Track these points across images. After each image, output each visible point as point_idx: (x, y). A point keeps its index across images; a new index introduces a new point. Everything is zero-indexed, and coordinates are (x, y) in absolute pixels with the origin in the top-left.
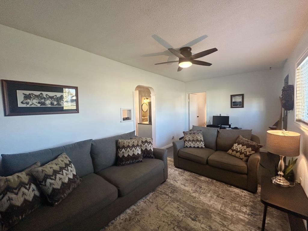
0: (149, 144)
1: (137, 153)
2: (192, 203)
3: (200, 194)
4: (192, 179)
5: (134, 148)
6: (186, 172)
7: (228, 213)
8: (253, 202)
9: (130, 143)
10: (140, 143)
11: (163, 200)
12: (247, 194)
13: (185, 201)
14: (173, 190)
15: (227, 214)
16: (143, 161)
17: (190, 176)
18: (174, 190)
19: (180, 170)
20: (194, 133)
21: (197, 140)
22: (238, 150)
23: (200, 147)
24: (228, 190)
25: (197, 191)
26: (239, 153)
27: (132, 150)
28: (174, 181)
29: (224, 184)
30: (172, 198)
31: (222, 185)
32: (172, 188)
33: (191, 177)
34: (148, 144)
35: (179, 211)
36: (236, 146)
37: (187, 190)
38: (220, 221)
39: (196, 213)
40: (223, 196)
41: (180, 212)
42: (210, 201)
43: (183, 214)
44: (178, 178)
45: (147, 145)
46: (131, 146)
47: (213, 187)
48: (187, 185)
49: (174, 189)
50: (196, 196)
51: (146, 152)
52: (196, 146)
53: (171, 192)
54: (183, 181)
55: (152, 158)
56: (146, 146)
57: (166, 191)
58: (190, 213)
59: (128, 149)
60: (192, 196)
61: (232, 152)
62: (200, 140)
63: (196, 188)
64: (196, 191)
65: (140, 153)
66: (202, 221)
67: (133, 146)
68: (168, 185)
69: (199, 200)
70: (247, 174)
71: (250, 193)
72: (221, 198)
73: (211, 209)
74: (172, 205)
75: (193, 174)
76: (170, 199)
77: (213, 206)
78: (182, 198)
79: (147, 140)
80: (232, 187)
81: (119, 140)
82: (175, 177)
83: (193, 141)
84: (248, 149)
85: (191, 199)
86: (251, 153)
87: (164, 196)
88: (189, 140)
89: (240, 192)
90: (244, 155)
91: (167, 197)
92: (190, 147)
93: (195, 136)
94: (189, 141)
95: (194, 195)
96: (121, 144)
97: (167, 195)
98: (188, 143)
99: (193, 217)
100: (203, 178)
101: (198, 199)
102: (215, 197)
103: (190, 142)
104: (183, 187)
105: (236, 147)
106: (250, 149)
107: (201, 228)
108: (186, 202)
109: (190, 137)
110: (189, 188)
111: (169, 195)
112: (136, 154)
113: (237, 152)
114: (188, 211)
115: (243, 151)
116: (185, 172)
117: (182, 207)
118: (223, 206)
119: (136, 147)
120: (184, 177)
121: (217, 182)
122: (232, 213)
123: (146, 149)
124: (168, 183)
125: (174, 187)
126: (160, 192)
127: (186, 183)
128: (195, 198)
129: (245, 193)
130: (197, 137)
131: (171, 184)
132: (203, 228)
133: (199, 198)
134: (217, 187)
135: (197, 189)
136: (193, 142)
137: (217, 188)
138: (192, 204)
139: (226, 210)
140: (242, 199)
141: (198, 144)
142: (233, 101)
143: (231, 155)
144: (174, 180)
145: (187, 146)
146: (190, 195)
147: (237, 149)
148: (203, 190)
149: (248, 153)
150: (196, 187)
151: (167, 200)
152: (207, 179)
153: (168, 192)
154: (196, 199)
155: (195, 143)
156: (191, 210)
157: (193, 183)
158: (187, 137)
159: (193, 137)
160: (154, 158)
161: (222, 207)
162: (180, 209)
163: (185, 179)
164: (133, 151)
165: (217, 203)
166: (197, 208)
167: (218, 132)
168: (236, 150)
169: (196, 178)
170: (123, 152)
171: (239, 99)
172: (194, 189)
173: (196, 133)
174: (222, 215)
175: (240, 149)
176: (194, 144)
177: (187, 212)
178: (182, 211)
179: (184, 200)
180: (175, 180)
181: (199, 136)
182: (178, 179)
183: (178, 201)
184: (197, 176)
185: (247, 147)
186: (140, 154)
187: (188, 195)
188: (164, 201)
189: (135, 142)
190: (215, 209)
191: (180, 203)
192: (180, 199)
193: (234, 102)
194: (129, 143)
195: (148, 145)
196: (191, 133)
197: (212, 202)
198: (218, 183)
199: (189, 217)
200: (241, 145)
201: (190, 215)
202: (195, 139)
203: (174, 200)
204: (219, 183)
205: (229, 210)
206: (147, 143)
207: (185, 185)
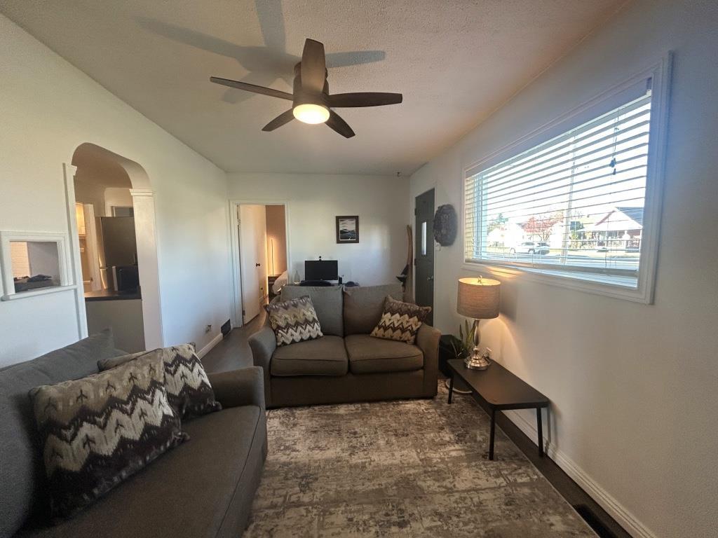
0: (194, 365)
1: (160, 414)
2: (367, 483)
3: (365, 450)
4: (323, 422)
5: (145, 399)
6: (298, 412)
7: (435, 461)
8: (443, 414)
9: (118, 387)
10: (160, 374)
11: (298, 529)
12: (428, 406)
13: (351, 490)
14: (302, 478)
15: (435, 463)
16: (188, 437)
17: (313, 417)
18: (306, 476)
19: (280, 412)
20: (295, 306)
21: (307, 322)
22: (396, 325)
23: (314, 336)
24: (400, 413)
25: (355, 447)
26: (399, 332)
27: (137, 411)
28: (288, 452)
29: (386, 403)
30: (317, 503)
31: (383, 407)
32: (295, 476)
33: (317, 419)
34: (190, 366)
35: (361, 528)
36: (387, 319)
37: (333, 456)
38: (439, 487)
39: (394, 504)
40: (404, 430)
41: (364, 530)
42: (393, 455)
43: (373, 530)
44: (289, 435)
45: (187, 371)
46: (125, 398)
47: (374, 421)
48: (323, 443)
49: (302, 474)
50: (364, 460)
51: (187, 400)
52: (306, 336)
53: (301, 490)
54: (308, 438)
55: (215, 410)
56: (183, 376)
57: (285, 496)
58: (384, 512)
59: (116, 414)
60: (356, 466)
61: (385, 331)
62: (311, 319)
63: (349, 440)
64: (353, 450)
65: (168, 411)
66: (416, 512)
67: (136, 393)
68: (277, 474)
69: (375, 467)
70: (423, 368)
71: (428, 401)
72: (403, 435)
73: (408, 472)
74: (332, 523)
75: (316, 408)
76: (315, 511)
77: (405, 462)
78: (341, 487)
79: (180, 353)
80: (401, 402)
81: (44, 387)
82: (282, 439)
83: (297, 324)
84: (411, 320)
85: (359, 474)
86: (418, 327)
87: (291, 513)
88: (288, 326)
89: (415, 406)
90: (408, 332)
91: (302, 511)
92: (293, 342)
93: (300, 310)
94: (286, 327)
95: (356, 460)
96: (60, 407)
97: (298, 504)
98: (287, 332)
99: (395, 518)
100: (342, 410)
101: (370, 464)
102: (393, 439)
103: (290, 330)
104: (318, 455)
105: (390, 320)
106: (415, 319)
107: (428, 533)
108: (355, 491)
109: (287, 316)
110: (334, 450)
111: (301, 500)
112: (158, 422)
113: (394, 329)
114: (378, 512)
115: (405, 326)
116: (295, 411)
117: (358, 511)
118: (419, 451)
119: (148, 393)
120: (303, 428)
121: (372, 404)
122: (438, 456)
123: (187, 388)
124: (274, 465)
125: (298, 467)
126: (271, 512)
127: (317, 441)
128: (363, 466)
129: (422, 406)
130: (304, 315)
131: (285, 464)
132: (430, 529)
133: (371, 461)
134: (381, 417)
135: (351, 442)
136: (297, 328)
137: (382, 419)
138: (370, 486)
139: (428, 455)
140: (428, 419)
141: (309, 331)
142: (341, 229)
143: (383, 338)
144: (282, 448)
145: (284, 344)
146: (351, 467)
147: (393, 323)
148: (364, 437)
149: (415, 328)
150: (345, 438)
151: (309, 518)
152: (352, 407)
153: (294, 492)
154: (369, 468)
155: (303, 331)
156: (379, 503)
157: (332, 431)
158: (281, 317)
159: (295, 316)
160: (220, 408)
161: (418, 453)
162: (357, 522)
163: (307, 431)
164: (143, 414)
165: (406, 451)
166: (386, 488)
167: (344, 293)
168: (392, 325)
169: (328, 415)
170: (88, 441)
171: (349, 226)
172: (345, 445)
173: (299, 305)
174: (432, 471)
175: (400, 322)
176: (301, 333)
177: (377, 516)
178: (364, 522)
179: (348, 488)
180: (287, 448)
181: (308, 310)
182: (291, 438)
183: (336, 502)
184: (328, 410)
185: (410, 317)
186: (172, 415)
187: (347, 470)
188: (305, 530)
189: (139, 376)
190: (414, 467)
191: (345, 504)
192: (337, 492)
193: (342, 232)
194: (109, 386)
195: (192, 370)
196: (288, 306)
197: (397, 454)
198: (375, 407)
199: (390, 524)
200: (397, 315)
201: (388, 518)
202: (301, 319)
203: (327, 506)
204: (377, 405)
205: (431, 451)
206: (186, 366)
207: (319, 448)
